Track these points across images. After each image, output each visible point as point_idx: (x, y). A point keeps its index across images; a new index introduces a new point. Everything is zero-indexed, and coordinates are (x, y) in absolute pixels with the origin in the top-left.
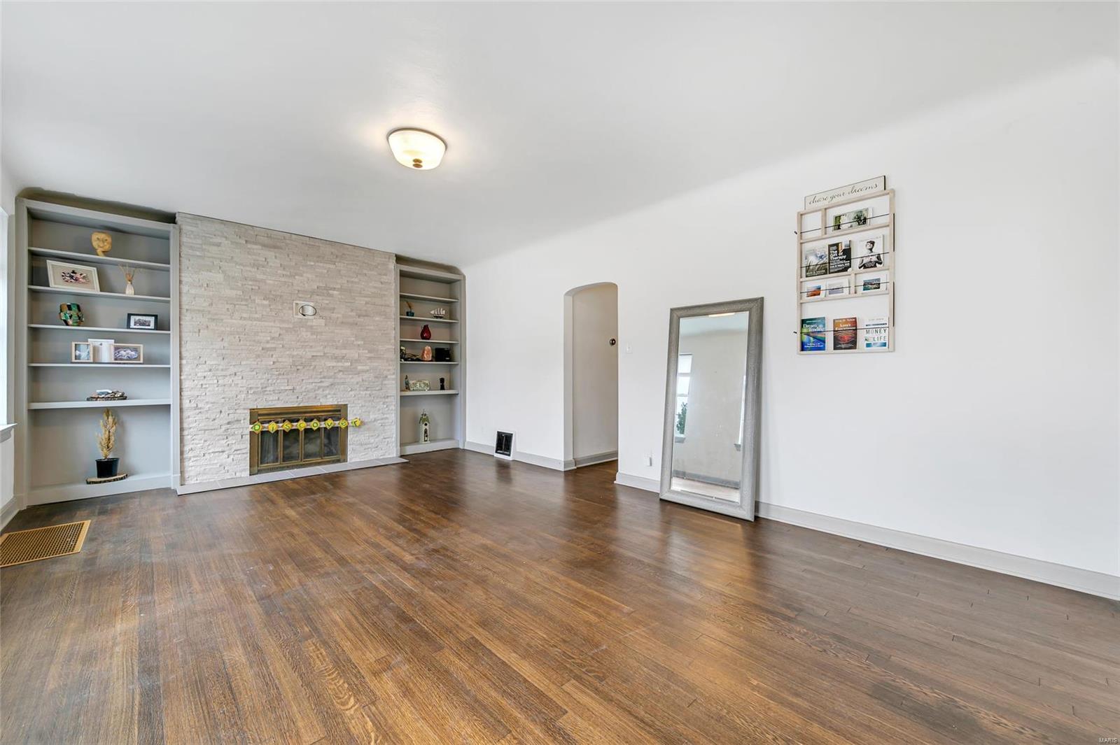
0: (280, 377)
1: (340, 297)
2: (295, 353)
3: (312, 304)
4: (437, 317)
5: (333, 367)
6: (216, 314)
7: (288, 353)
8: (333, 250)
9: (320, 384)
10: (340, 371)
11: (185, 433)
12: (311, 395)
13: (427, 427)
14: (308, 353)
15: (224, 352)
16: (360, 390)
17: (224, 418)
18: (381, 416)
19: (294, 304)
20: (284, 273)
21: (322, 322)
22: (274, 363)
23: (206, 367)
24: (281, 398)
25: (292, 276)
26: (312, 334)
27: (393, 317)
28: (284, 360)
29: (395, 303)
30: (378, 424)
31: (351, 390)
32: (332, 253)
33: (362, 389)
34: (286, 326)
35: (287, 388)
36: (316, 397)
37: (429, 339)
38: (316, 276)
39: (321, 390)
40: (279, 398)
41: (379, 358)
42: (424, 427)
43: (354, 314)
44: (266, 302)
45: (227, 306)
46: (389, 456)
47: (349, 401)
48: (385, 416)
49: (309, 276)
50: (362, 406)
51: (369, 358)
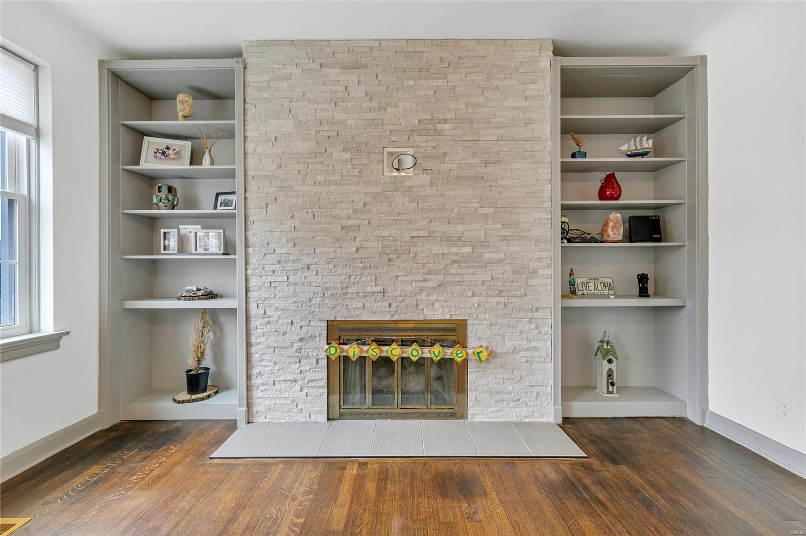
0: (366, 272)
1: (453, 133)
2: (386, 233)
3: (411, 151)
4: (634, 156)
5: (443, 254)
6: (286, 180)
7: (376, 232)
9: (421, 285)
10: (454, 262)
11: (253, 350)
12: (411, 301)
13: (613, 366)
14: (406, 233)
15: (295, 234)
16: (487, 296)
17: (294, 334)
18: (525, 344)
19: (385, 154)
20: (371, 105)
21: (425, 178)
22: (357, 249)
23: (273, 258)
24: (367, 305)
25: (382, 108)
26: (410, 202)
27: (548, 159)
28: (370, 244)
29: (553, 134)
30: (520, 357)
31: (473, 295)
32: (441, 59)
33: (490, 293)
34: (373, 189)
35: (375, 289)
36: (416, 306)
37: (617, 199)
38: (417, 103)
39: (425, 293)
40: (364, 306)
41: (521, 238)
42: (606, 366)
43: (476, 160)
44: (347, 156)
45: (300, 167)
46: (540, 420)
47: (470, 315)
48: (534, 344)
49: (407, 105)
50: (491, 325)
51: (504, 238)
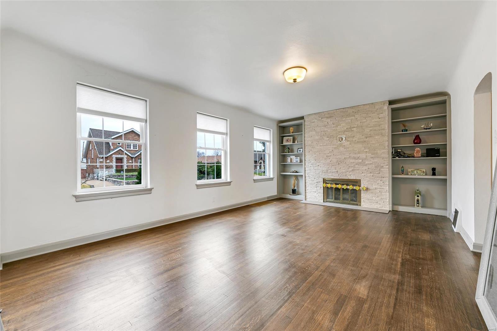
0: (333, 167)
1: (356, 130)
2: (338, 157)
3: (345, 136)
4: (426, 129)
5: (353, 162)
6: (313, 146)
7: (335, 157)
8: (354, 111)
9: (347, 170)
10: (357, 164)
11: (306, 184)
12: (344, 174)
13: (419, 198)
14: (343, 157)
15: (316, 158)
17: (315, 181)
18: (379, 187)
19: (338, 138)
20: (334, 126)
21: (349, 143)
22: (330, 161)
23: (311, 163)
24: (333, 175)
25: (337, 126)
26: (344, 149)
27: (387, 135)
28: (334, 160)
29: (388, 127)
30: (378, 191)
31: (362, 173)
32: (353, 112)
33: (368, 173)
34: (334, 146)
35: (335, 171)
36: (346, 175)
37: (419, 144)
38: (346, 124)
39: (348, 172)
40: (332, 175)
41: (378, 157)
42: (417, 198)
43: (363, 137)
44: (328, 139)
45: (316, 142)
46: (385, 209)
47: (361, 178)
48: (382, 187)
49: (343, 125)
50: (368, 181)
51: (372, 157)
